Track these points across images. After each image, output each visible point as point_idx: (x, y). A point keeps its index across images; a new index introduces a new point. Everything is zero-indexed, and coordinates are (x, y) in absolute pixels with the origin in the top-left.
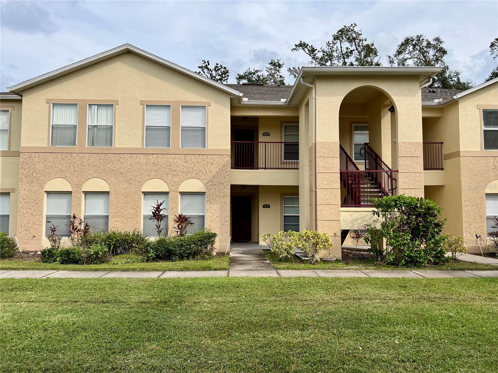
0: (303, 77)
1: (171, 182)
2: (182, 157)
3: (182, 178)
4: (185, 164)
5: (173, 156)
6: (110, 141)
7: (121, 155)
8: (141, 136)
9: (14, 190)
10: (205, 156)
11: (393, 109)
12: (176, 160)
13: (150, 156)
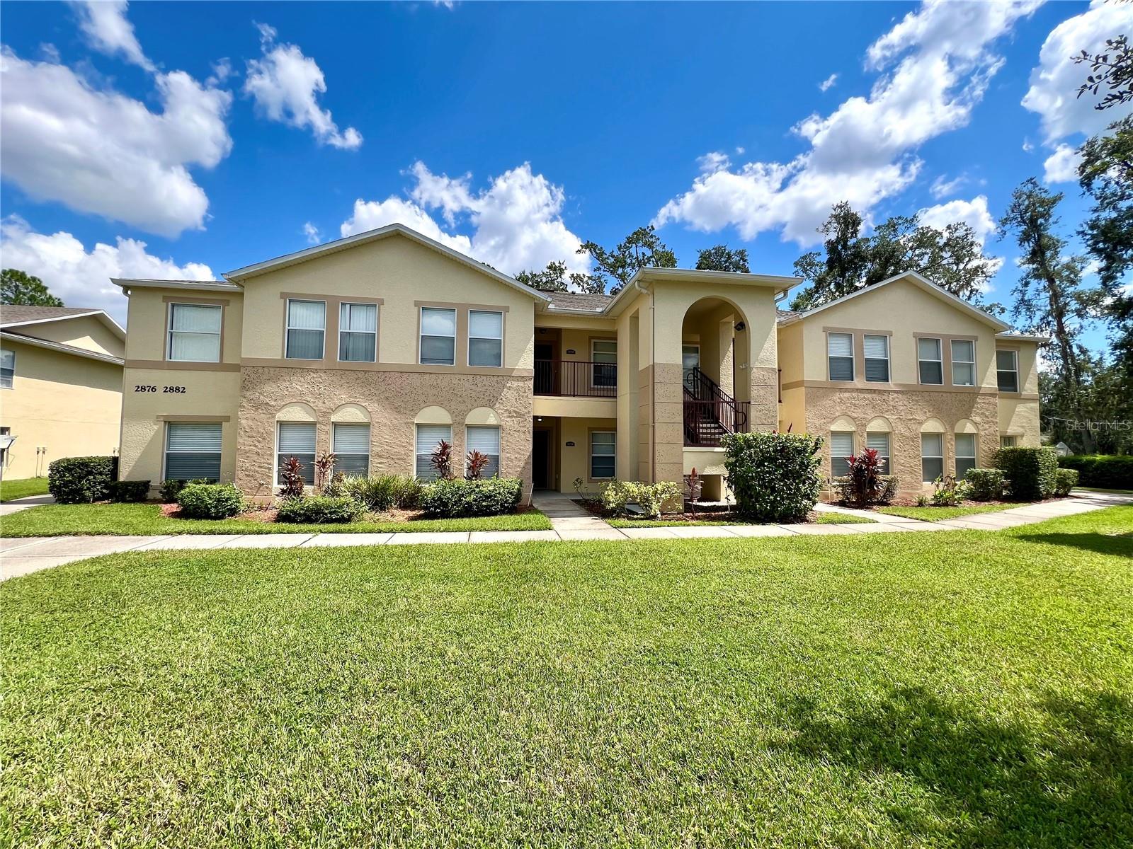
0: (639, 281)
1: (455, 411)
2: (470, 378)
3: (470, 406)
4: (473, 387)
5: (456, 376)
6: (370, 355)
7: (388, 374)
8: (415, 348)
9: (227, 419)
10: (501, 378)
11: (741, 326)
12: (462, 382)
13: (427, 377)
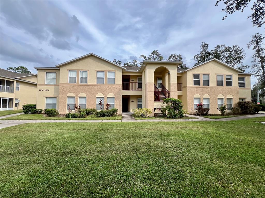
0: (144, 64)
1: (105, 94)
2: (108, 86)
3: (108, 93)
4: (109, 89)
5: (105, 86)
6: (86, 82)
7: (90, 86)
8: (96, 80)
9: (58, 96)
10: (115, 86)
11: (169, 73)
12: (106, 88)
13: (98, 86)
